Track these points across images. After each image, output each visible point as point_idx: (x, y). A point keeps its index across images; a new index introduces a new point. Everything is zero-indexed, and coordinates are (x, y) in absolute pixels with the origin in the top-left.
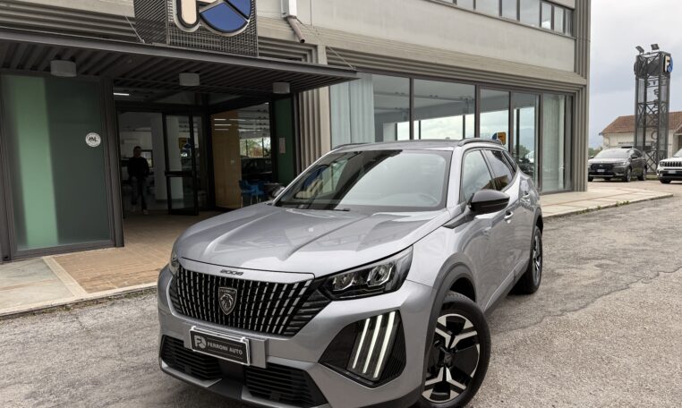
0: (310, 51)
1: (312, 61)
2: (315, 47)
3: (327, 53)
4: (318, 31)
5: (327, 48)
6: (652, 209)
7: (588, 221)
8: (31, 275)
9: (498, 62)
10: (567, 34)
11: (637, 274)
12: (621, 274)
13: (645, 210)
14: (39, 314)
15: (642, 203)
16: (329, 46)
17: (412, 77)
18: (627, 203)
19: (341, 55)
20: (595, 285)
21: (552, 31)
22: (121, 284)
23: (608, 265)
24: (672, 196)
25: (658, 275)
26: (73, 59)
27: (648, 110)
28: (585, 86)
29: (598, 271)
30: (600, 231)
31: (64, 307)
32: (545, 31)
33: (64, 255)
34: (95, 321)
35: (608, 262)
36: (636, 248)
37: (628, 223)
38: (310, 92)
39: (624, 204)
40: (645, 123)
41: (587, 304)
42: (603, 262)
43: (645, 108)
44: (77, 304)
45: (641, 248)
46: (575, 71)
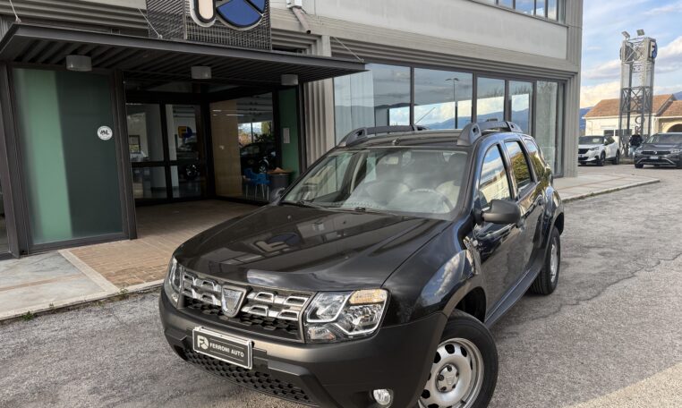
0: (315, 41)
1: (316, 52)
2: (320, 37)
3: (332, 43)
4: (323, 20)
5: (332, 38)
6: (642, 195)
7: (583, 208)
8: (53, 269)
9: (496, 50)
10: (560, 22)
11: (639, 262)
12: (624, 263)
13: (635, 196)
14: (74, 309)
15: (632, 189)
16: (334, 36)
17: (412, 65)
18: (618, 190)
19: (346, 45)
20: (603, 273)
21: (546, 19)
22: (148, 277)
23: (611, 253)
24: (659, 181)
25: (659, 263)
26: (88, 54)
27: (633, 95)
28: (577, 73)
29: (602, 260)
30: (596, 218)
31: (96, 302)
32: (539, 19)
33: (79, 248)
34: (131, 316)
35: (610, 250)
36: (634, 235)
37: (621, 210)
38: (315, 82)
39: (615, 190)
40: (629, 109)
41: (599, 293)
42: (605, 250)
43: (630, 93)
44: (109, 298)
45: (638, 235)
46: (567, 59)
